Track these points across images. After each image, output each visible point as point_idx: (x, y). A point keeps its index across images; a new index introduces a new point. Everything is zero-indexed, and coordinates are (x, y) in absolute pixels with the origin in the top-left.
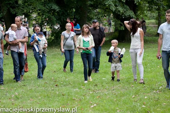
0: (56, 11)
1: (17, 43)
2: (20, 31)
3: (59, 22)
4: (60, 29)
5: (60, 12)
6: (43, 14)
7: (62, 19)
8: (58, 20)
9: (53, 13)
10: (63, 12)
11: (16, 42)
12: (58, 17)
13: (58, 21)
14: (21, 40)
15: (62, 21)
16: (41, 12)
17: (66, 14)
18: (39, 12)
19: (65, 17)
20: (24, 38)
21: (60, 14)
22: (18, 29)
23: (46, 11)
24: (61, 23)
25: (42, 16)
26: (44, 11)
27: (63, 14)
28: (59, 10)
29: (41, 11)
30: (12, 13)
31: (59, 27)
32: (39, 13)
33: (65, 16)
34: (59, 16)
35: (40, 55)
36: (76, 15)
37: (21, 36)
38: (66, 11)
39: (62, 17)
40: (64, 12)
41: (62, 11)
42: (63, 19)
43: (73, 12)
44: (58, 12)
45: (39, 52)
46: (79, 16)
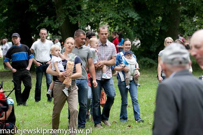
0: (134, 20)
1: (101, 66)
2: (106, 47)
3: (139, 36)
4: (140, 46)
5: (140, 21)
6: (116, 25)
7: (143, 32)
8: (137, 33)
9: (130, 23)
10: (144, 22)
11: (99, 66)
12: (136, 29)
13: (136, 35)
14: (106, 62)
15: (143, 34)
16: (113, 22)
17: (149, 25)
18: (111, 21)
19: (147, 29)
20: (111, 58)
21: (141, 24)
22: (103, 45)
23: (121, 20)
24: (142, 38)
25: (114, 27)
26: (117, 20)
27: (144, 24)
28: (139, 19)
29: (113, 20)
30: (71, 22)
31: (139, 43)
32: (111, 23)
33: (147, 26)
34: (139, 28)
35: (126, 86)
36: (163, 25)
37: (107, 55)
38: (149, 20)
39: (143, 29)
40: (146, 22)
41: (142, 19)
42: (145, 31)
43: (159, 21)
44: (137, 22)
45: (125, 81)
46: (168, 28)
